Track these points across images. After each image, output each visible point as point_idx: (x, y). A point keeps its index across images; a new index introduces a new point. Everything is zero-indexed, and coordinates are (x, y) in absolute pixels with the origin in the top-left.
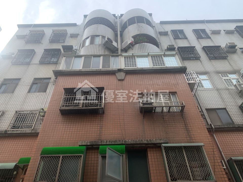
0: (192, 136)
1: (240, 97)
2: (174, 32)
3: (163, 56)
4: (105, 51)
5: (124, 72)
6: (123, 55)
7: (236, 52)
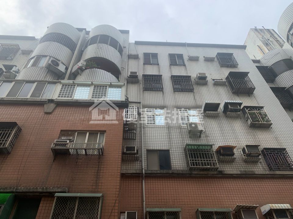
0: (100, 184)
1: (190, 137)
2: (146, 55)
3: (108, 87)
4: (46, 75)
5: (55, 104)
6: (62, 82)
7: (206, 84)
